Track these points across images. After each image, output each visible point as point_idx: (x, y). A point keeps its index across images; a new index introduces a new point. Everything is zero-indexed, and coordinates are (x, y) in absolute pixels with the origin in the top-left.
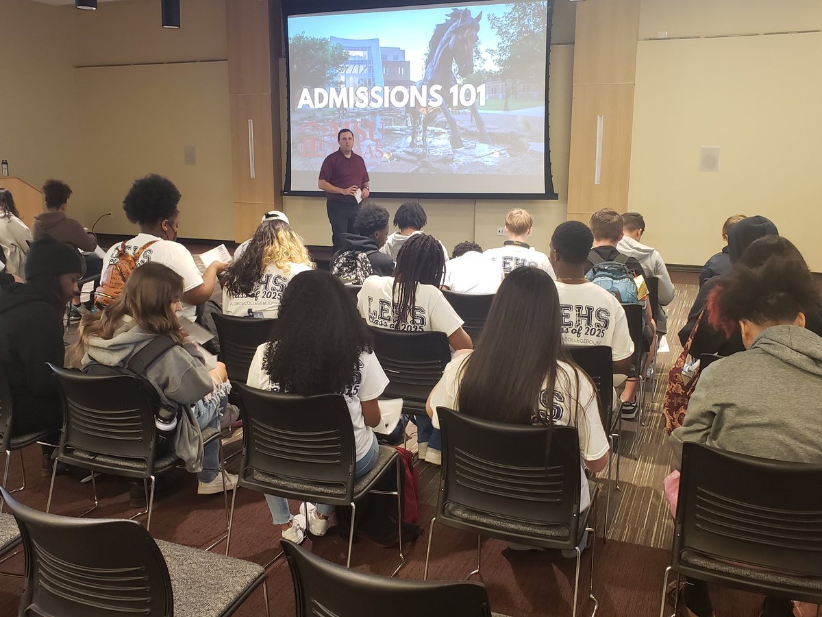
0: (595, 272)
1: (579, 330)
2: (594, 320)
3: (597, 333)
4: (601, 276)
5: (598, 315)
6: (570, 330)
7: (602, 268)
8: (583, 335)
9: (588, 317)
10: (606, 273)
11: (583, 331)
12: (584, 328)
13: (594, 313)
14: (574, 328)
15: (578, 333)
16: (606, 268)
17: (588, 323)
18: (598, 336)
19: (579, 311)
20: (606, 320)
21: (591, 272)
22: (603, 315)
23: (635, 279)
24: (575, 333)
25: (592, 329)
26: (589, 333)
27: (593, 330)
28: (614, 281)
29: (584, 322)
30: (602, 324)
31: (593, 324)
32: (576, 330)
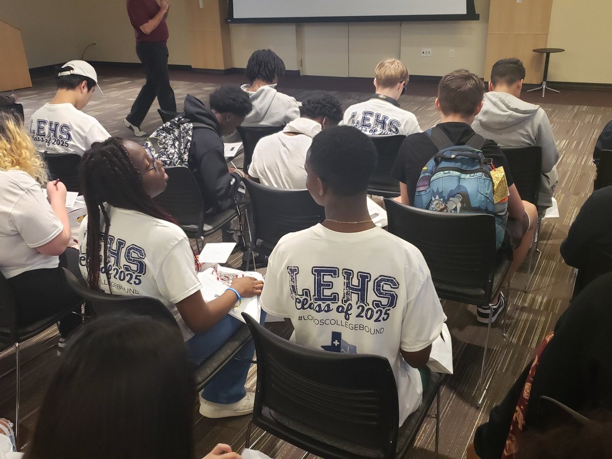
0: (437, 162)
1: (348, 310)
2: (371, 296)
3: (376, 316)
4: (443, 169)
5: (378, 289)
6: (334, 306)
7: (448, 156)
8: (353, 318)
9: (362, 292)
10: (452, 164)
11: (354, 311)
12: (355, 306)
13: (371, 284)
14: (340, 303)
15: (347, 313)
16: (453, 156)
17: (362, 298)
18: (377, 320)
19: (348, 279)
20: (392, 296)
21: (431, 163)
22: (387, 287)
23: (492, 173)
24: (342, 312)
25: (368, 309)
26: (363, 314)
27: (370, 311)
28: (463, 176)
29: (355, 297)
30: (384, 301)
31: (370, 301)
32: (343, 308)
